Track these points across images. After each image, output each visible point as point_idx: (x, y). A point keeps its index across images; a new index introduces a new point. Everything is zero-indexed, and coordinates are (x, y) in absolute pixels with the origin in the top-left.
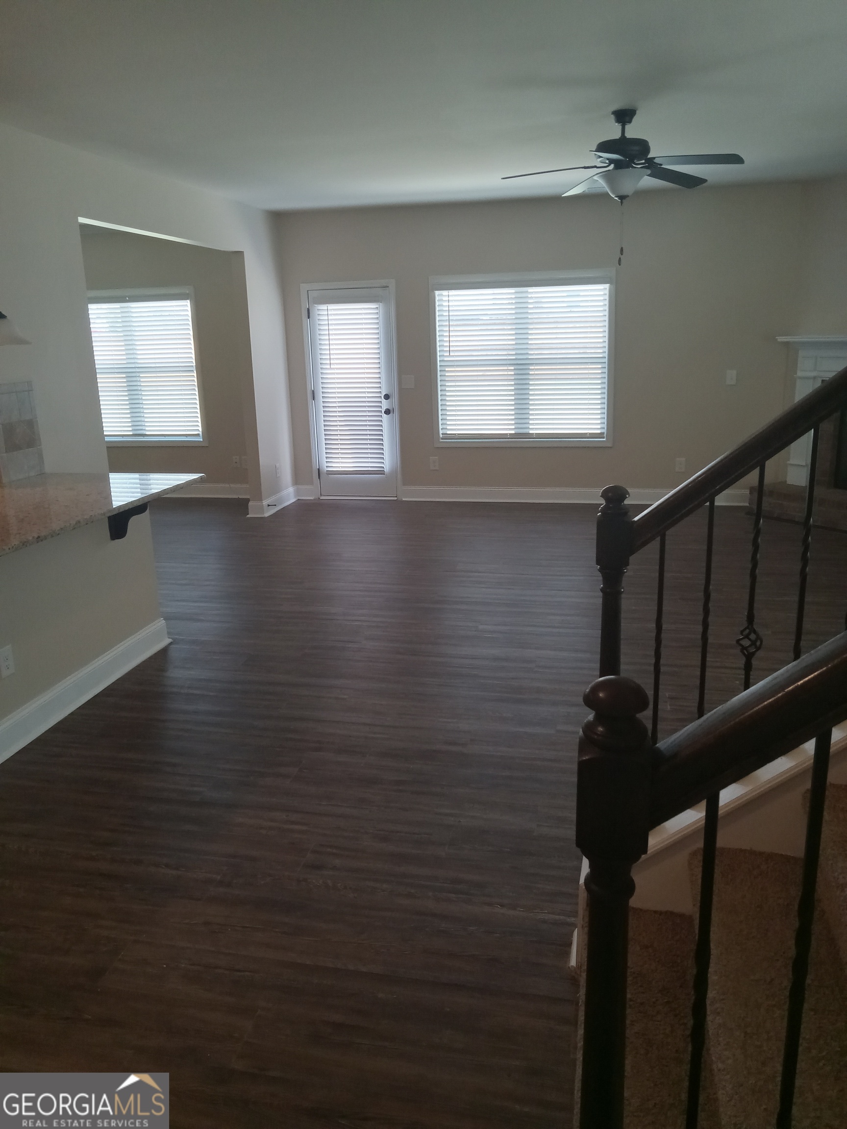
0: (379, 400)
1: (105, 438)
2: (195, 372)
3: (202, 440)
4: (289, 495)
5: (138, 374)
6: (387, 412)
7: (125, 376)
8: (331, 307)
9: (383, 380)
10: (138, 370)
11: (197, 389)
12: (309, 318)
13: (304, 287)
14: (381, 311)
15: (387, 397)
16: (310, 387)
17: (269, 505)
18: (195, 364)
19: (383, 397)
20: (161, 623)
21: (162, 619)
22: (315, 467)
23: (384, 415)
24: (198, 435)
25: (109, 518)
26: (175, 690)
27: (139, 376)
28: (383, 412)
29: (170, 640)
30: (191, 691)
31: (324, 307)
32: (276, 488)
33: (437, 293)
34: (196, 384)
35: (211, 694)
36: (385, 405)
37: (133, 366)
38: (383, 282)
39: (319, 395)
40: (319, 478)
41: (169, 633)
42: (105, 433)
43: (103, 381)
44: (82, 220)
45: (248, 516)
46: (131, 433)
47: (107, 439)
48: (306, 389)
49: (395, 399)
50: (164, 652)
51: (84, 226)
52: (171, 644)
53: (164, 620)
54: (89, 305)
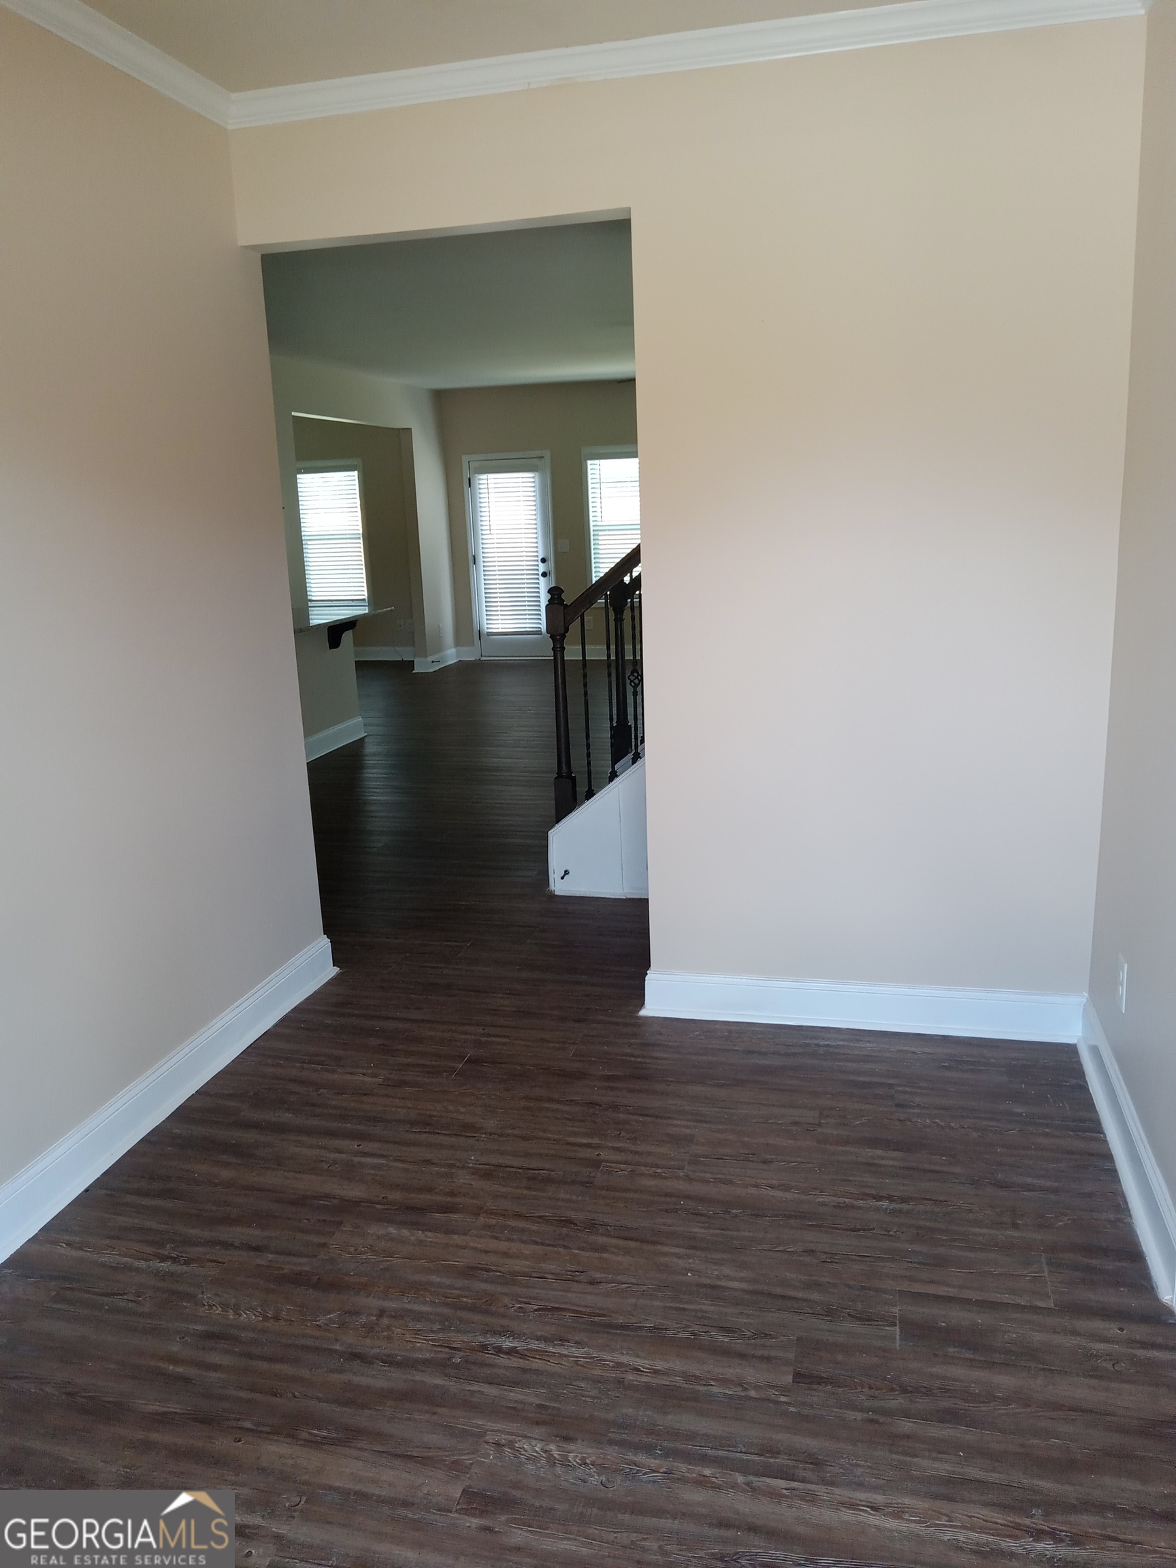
0: (536, 563)
4: (451, 655)
6: (544, 575)
8: (491, 476)
9: (540, 545)
12: (470, 486)
13: (465, 458)
14: (537, 479)
15: (543, 560)
16: (471, 552)
17: (433, 662)
19: (539, 561)
20: (357, 719)
21: (359, 716)
22: (476, 628)
23: (542, 578)
24: (364, 599)
28: (540, 575)
29: (366, 734)
31: (484, 476)
32: (439, 648)
33: (589, 462)
36: (542, 568)
38: (538, 453)
39: (480, 560)
40: (480, 639)
44: (294, 414)
45: (414, 672)
48: (467, 553)
49: (551, 563)
50: (363, 739)
52: (366, 737)
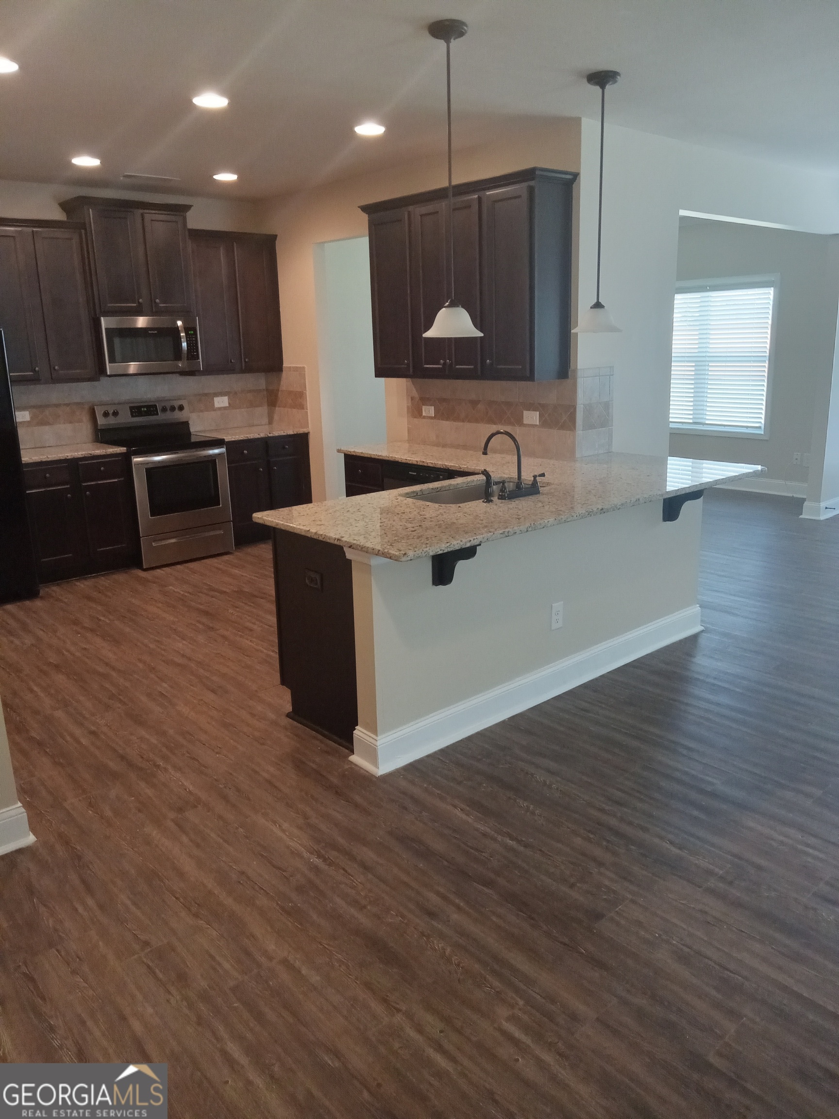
1: (670, 424)
2: (767, 362)
3: (763, 433)
5: (707, 363)
7: (694, 364)
10: (708, 359)
11: (766, 381)
17: (827, 508)
18: (768, 354)
20: (696, 609)
21: (698, 605)
24: (760, 427)
25: (664, 500)
26: (701, 678)
27: (708, 365)
29: (702, 628)
30: (716, 682)
34: (766, 375)
35: (738, 690)
37: (704, 354)
41: (702, 621)
42: (671, 420)
43: (677, 369)
44: (683, 213)
45: (801, 516)
46: (691, 421)
47: (671, 425)
50: (694, 638)
51: (684, 219)
52: (702, 631)
53: (700, 607)
54: (676, 295)
